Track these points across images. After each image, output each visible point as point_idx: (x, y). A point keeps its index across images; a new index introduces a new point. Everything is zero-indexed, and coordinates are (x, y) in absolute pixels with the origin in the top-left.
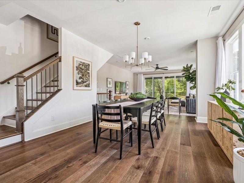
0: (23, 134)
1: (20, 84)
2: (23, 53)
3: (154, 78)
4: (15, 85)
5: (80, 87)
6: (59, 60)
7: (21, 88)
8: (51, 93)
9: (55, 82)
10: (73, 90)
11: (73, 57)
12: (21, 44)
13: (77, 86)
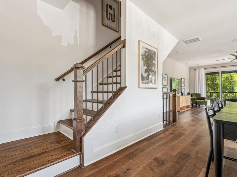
0: (82, 155)
1: (78, 79)
2: (78, 43)
3: (222, 72)
4: (72, 81)
5: (146, 83)
6: (123, 45)
7: (80, 85)
8: (114, 92)
9: (113, 78)
10: (138, 88)
11: (139, 41)
12: (76, 32)
13: (142, 83)
